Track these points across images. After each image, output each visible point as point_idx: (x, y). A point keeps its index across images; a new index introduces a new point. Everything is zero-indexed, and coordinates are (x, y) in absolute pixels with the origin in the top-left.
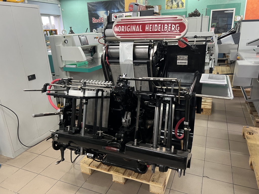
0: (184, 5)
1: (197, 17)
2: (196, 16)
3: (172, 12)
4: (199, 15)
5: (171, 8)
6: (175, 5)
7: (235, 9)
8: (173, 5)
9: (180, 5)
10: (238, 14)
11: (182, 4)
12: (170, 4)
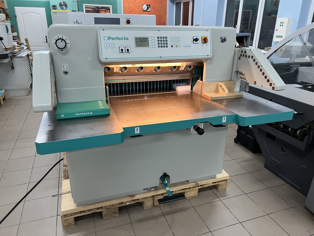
7: (111, 6)
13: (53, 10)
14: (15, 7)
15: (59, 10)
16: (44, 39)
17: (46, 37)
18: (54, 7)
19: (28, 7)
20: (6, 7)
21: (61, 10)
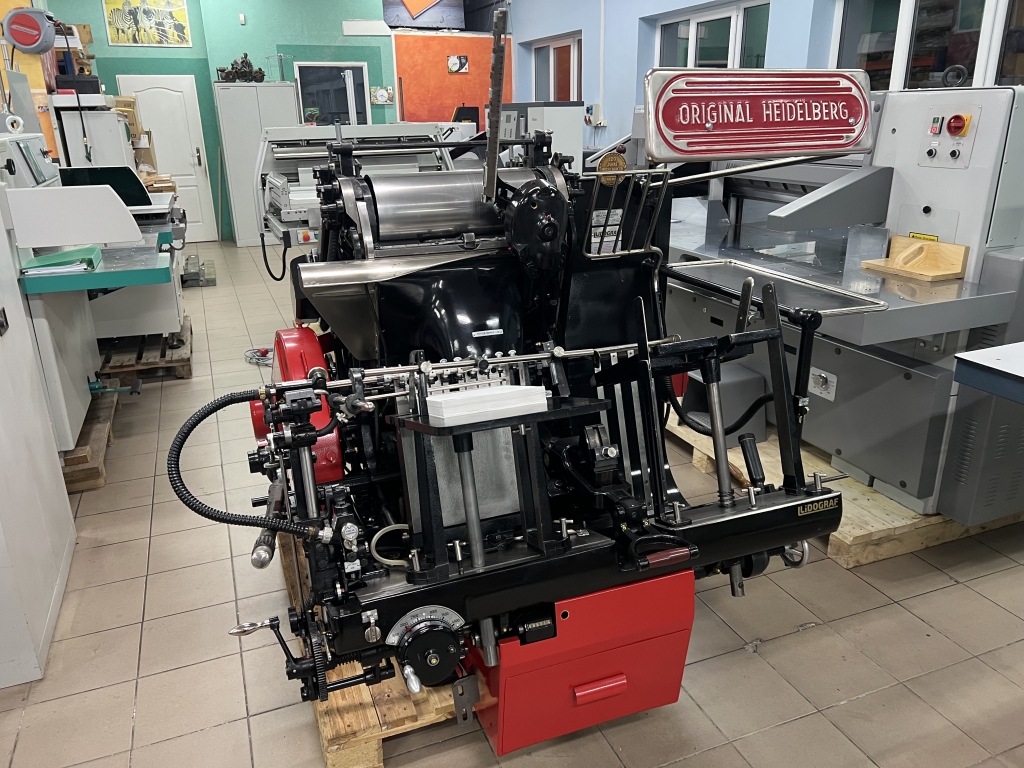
0: (187, 31)
1: (253, 83)
2: (251, 81)
3: (141, 57)
4: (259, 77)
5: (135, 41)
6: (148, 29)
7: (366, 64)
8: (142, 32)
9: (172, 33)
10: (377, 82)
11: (180, 28)
12: (126, 24)
14: (116, 76)
16: (194, 156)
17: (198, 151)
19: (149, 73)
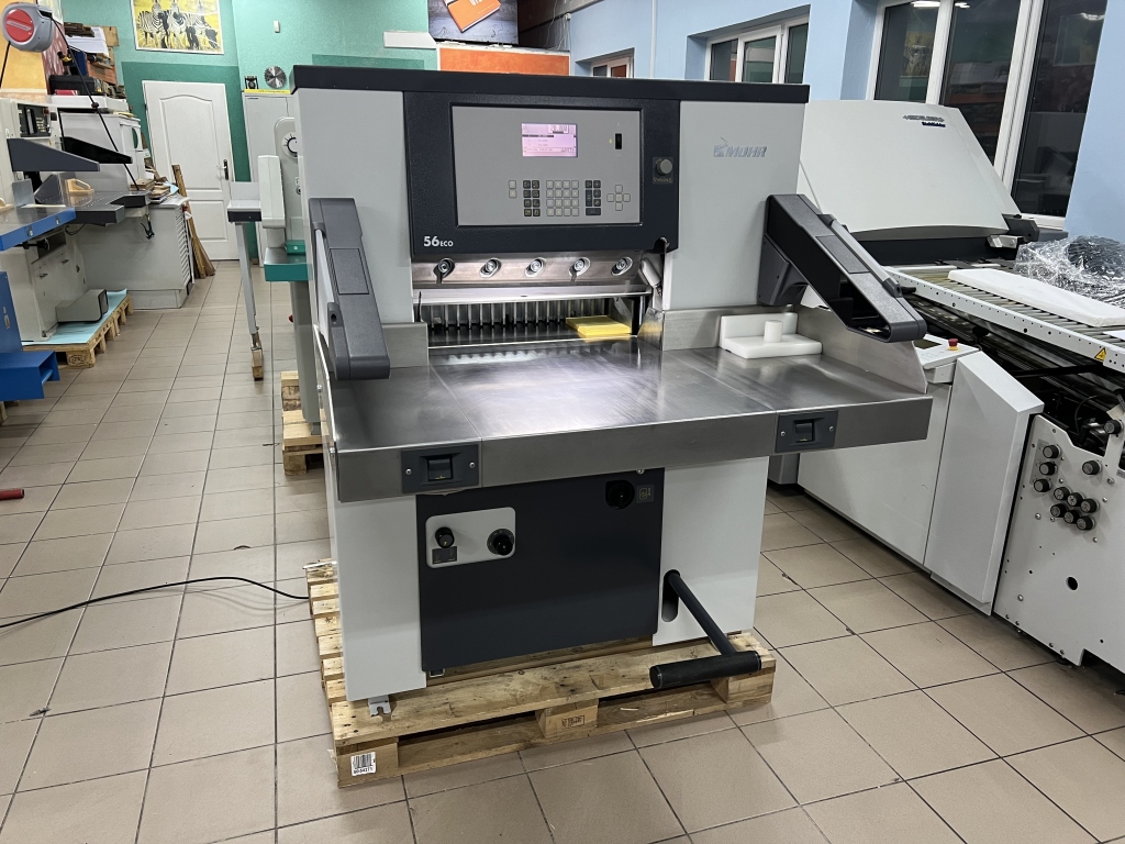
0: (219, 37)
3: (169, 63)
6: (177, 34)
8: (172, 36)
9: (202, 38)
12: (155, 28)
13: (248, 91)
14: (143, 82)
15: (263, 88)
16: (220, 169)
17: (226, 164)
18: (252, 82)
19: (177, 80)
20: (120, 82)
21: (269, 91)
